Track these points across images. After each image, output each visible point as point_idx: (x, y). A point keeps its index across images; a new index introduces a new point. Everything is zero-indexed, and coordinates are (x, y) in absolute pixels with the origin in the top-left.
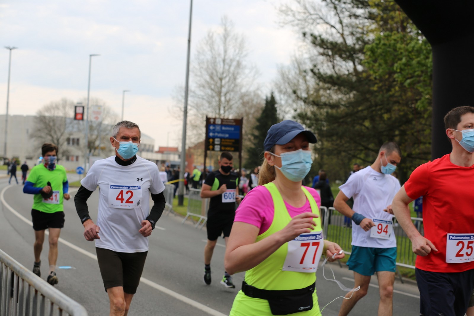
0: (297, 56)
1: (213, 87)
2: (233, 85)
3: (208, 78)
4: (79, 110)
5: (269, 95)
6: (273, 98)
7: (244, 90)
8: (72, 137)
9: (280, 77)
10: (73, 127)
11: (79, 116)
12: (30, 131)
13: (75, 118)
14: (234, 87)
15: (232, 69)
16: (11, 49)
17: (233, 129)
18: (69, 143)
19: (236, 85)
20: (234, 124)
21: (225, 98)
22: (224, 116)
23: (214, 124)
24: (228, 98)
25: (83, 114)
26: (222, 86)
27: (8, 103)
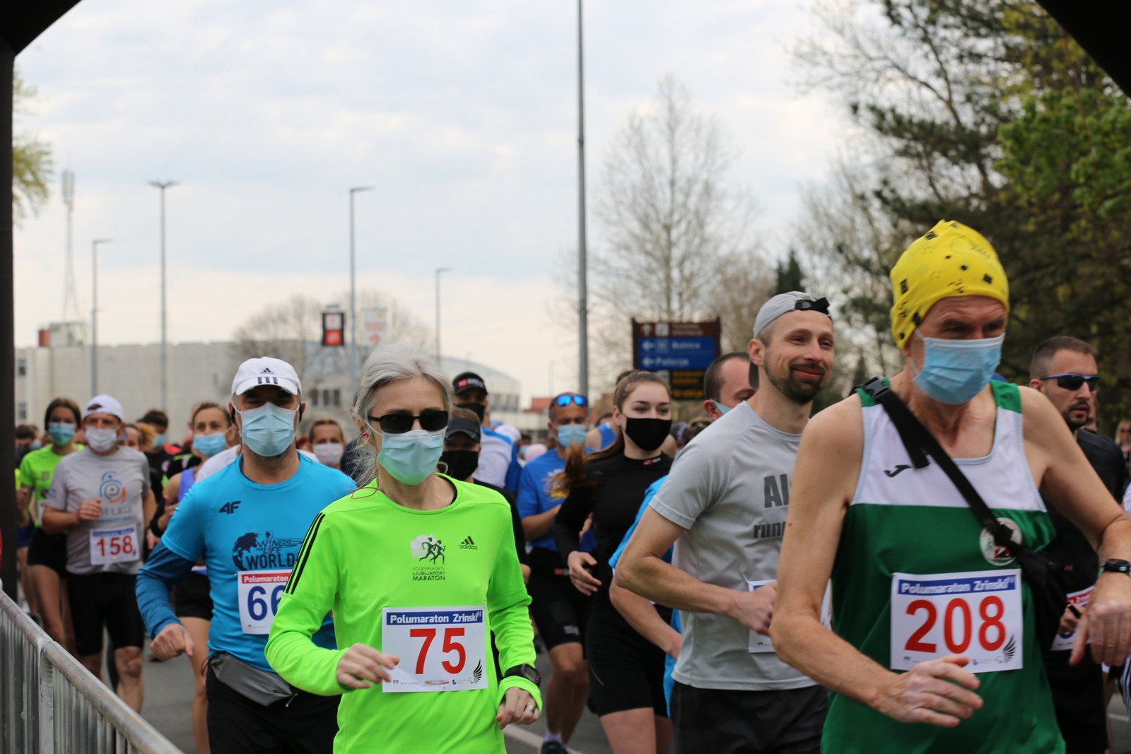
0: (846, 161)
1: (649, 247)
2: (697, 241)
3: (635, 226)
4: (333, 323)
5: (785, 259)
6: (794, 265)
7: (724, 251)
8: (321, 387)
9: (808, 214)
10: (323, 363)
11: (333, 338)
12: (222, 378)
13: (324, 342)
14: (701, 245)
15: (693, 202)
16: (163, 187)
17: (698, 346)
18: (315, 403)
19: (704, 241)
20: (700, 333)
21: (681, 271)
22: (681, 316)
23: (653, 337)
24: (687, 272)
25: (341, 332)
26: (670, 245)
27: (164, 315)
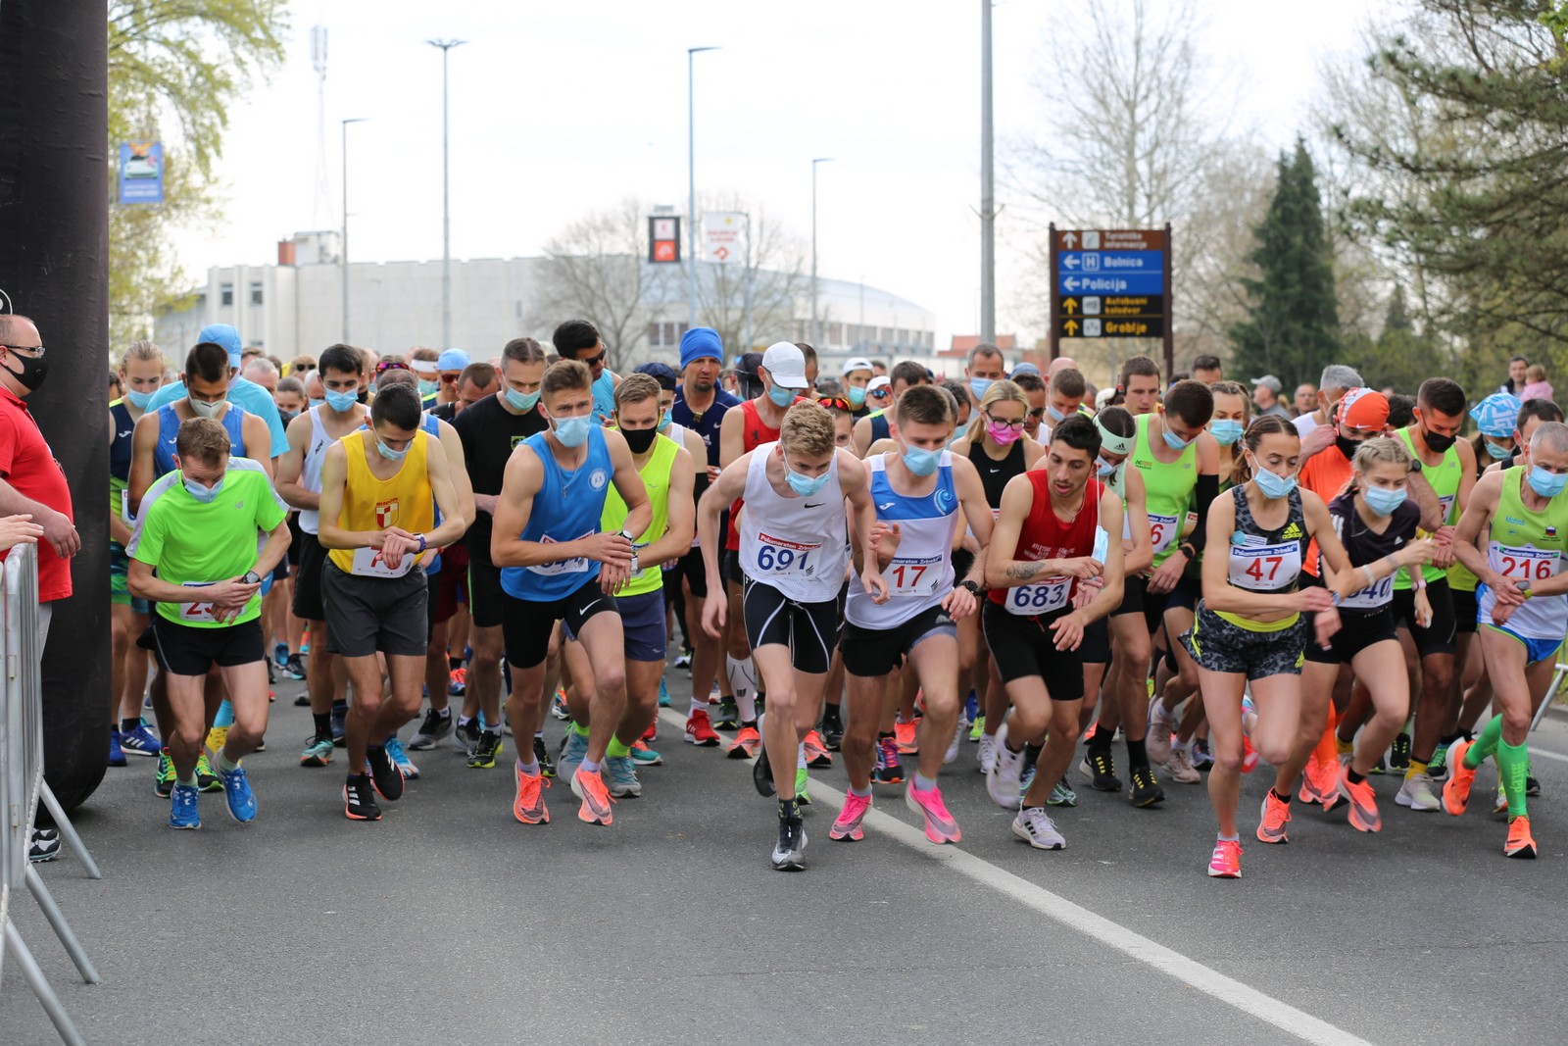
0: (1376, 19)
1: (1104, 130)
2: (1172, 122)
3: (1087, 104)
4: (665, 231)
5: (1291, 150)
6: (1304, 158)
7: (1208, 138)
8: (662, 320)
9: (1323, 89)
10: (664, 287)
11: (664, 251)
12: (527, 307)
13: (653, 258)
14: (1176, 127)
15: (1165, 69)
16: (445, 48)
17: (1140, 263)
18: (654, 342)
19: (1181, 121)
20: (1144, 245)
21: (1151, 164)
22: (1151, 224)
23: (1078, 250)
24: (1158, 166)
25: (676, 243)
26: (1135, 128)
27: (446, 220)
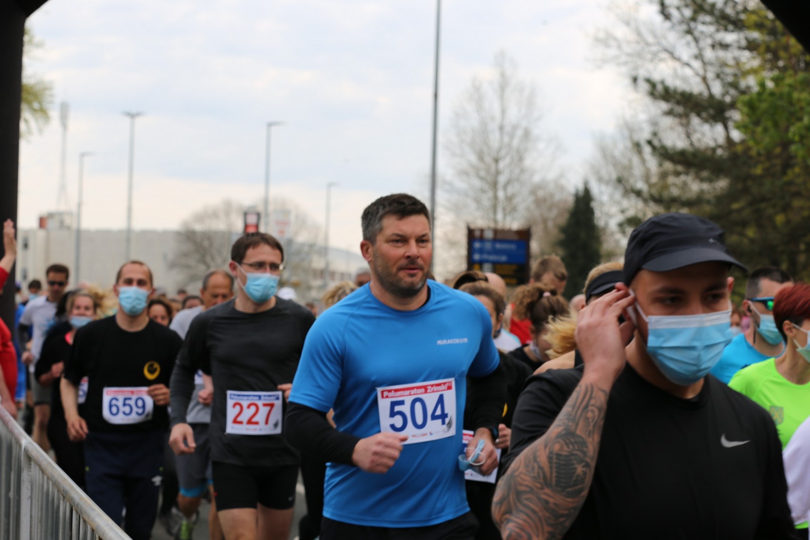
0: (628, 117)
1: (483, 174)
2: (517, 171)
3: (473, 158)
4: (252, 220)
5: (581, 187)
6: (587, 191)
7: (537, 179)
9: (598, 155)
12: (170, 257)
14: (520, 174)
15: (516, 142)
16: (132, 116)
17: (514, 247)
19: (523, 171)
20: (516, 238)
21: (505, 192)
22: (504, 225)
23: (482, 239)
24: (509, 193)
25: (258, 226)
26: (498, 173)
27: (130, 209)
